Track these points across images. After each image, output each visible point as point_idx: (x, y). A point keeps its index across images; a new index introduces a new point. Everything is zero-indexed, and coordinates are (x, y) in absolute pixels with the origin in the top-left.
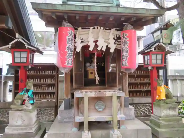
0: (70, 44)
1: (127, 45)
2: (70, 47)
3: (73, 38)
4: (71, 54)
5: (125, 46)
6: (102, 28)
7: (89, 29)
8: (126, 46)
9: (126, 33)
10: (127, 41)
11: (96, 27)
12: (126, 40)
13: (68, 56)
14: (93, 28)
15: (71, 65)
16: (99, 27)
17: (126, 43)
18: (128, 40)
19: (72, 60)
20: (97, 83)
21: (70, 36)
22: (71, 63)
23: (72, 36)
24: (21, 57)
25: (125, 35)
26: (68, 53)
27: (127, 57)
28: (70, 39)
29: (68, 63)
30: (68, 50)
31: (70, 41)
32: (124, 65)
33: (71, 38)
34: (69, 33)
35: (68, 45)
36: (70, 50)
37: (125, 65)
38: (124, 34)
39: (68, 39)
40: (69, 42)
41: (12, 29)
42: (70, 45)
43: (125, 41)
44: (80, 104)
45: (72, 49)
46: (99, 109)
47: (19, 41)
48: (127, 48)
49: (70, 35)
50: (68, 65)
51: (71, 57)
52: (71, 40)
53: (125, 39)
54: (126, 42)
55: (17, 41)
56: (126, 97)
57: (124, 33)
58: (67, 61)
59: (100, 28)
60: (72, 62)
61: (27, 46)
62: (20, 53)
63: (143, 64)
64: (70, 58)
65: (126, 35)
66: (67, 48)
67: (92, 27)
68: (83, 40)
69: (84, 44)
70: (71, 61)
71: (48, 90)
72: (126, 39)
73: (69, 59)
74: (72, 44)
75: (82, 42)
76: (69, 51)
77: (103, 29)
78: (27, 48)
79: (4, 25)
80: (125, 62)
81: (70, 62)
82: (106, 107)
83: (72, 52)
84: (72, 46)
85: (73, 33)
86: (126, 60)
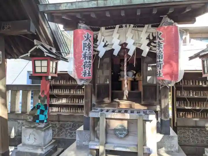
0: (86, 50)
1: (162, 48)
2: (87, 54)
3: (90, 43)
4: (88, 63)
5: (159, 49)
6: (132, 25)
7: (114, 28)
9: (160, 31)
11: (124, 25)
13: (84, 65)
14: (120, 27)
15: (89, 75)
16: (128, 25)
17: (160, 45)
18: (162, 41)
19: (90, 70)
21: (86, 41)
22: (89, 73)
24: (41, 66)
26: (85, 61)
27: (162, 64)
28: (86, 44)
29: (85, 74)
30: (84, 59)
31: (86, 47)
32: (158, 75)
33: (88, 43)
34: (85, 37)
35: (84, 52)
36: (87, 58)
37: (160, 76)
38: (158, 32)
39: (84, 44)
40: (86, 48)
41: (35, 34)
42: (87, 51)
43: (159, 41)
45: (89, 56)
46: (120, 135)
47: (38, 48)
48: (162, 52)
49: (86, 39)
50: (85, 76)
51: (88, 66)
52: (88, 45)
54: (161, 43)
55: (36, 48)
58: (84, 71)
59: (130, 25)
60: (90, 72)
61: (46, 54)
62: (40, 61)
65: (160, 34)
66: (83, 56)
68: (107, 44)
69: (108, 48)
70: (89, 71)
71: (78, 103)
72: (160, 39)
74: (89, 51)
75: (105, 46)
76: (85, 59)
77: (133, 27)
78: (46, 55)
79: (26, 31)
80: (160, 71)
81: (87, 72)
82: (130, 134)
83: (90, 60)
84: (90, 52)
85: (90, 37)
86: (160, 69)
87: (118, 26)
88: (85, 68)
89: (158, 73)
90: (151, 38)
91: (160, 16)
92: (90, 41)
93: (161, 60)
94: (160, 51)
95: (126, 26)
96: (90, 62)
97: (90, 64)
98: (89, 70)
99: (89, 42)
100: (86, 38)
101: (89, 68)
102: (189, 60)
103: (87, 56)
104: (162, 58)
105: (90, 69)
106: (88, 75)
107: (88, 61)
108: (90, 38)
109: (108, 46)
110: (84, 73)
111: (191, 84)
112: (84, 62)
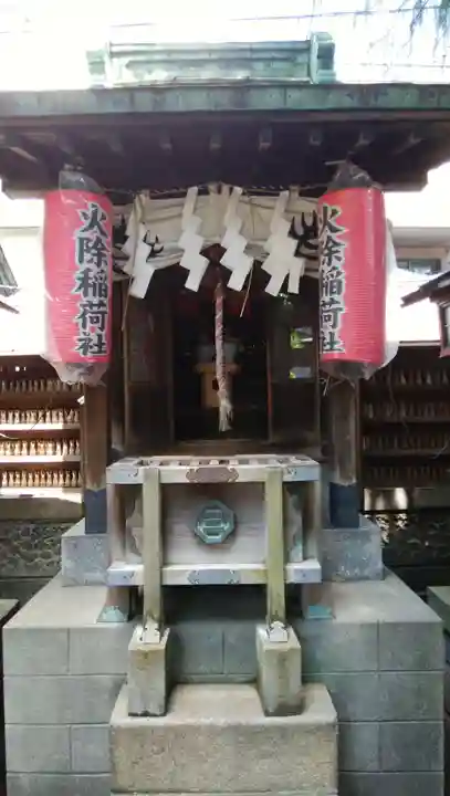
0: (91, 261)
1: (339, 259)
2: (91, 274)
3: (104, 240)
4: (95, 309)
6: (238, 190)
7: (184, 195)
8: (335, 262)
9: (331, 204)
10: (338, 241)
11: (212, 187)
12: (334, 236)
13: (83, 315)
14: (200, 193)
15: (100, 352)
16: (225, 188)
17: (333, 249)
18: (339, 237)
19: (103, 333)
20: (224, 425)
21: (90, 232)
22: (100, 345)
23: (100, 228)
25: (329, 213)
26: (84, 300)
27: (341, 309)
28: (89, 240)
29: (86, 347)
30: (81, 292)
31: (88, 251)
32: (328, 347)
33: (94, 239)
34: (86, 217)
35: (85, 266)
36: (90, 290)
37: (331, 349)
38: (325, 209)
39: (81, 240)
40: (87, 256)
42: (92, 266)
43: (329, 238)
44: (131, 515)
45: (100, 285)
46: (209, 534)
48: (339, 273)
49: (87, 223)
50: (85, 353)
51: (98, 319)
52: (95, 247)
53: (329, 233)
54: (336, 244)
56: (347, 484)
57: (326, 205)
58: (82, 336)
59: (231, 190)
60: (104, 341)
63: (438, 344)
64: (92, 322)
65: (334, 212)
66: (79, 283)
67: (195, 189)
68: (157, 247)
69: (163, 262)
70: (100, 336)
72: (334, 230)
73: (87, 330)
74: (98, 265)
75: (153, 254)
76: (86, 294)
77: (244, 194)
80: (332, 334)
81: (95, 340)
82: (242, 529)
83: (102, 298)
84: (102, 271)
85: (103, 218)
86: (334, 326)
87: (193, 191)
88: (84, 326)
89: (328, 340)
90: (300, 231)
91: (327, 163)
92: (102, 233)
93: (336, 297)
94: (334, 268)
95: (219, 191)
96: (101, 304)
97: (103, 313)
98: (99, 332)
99: (98, 234)
100: (89, 221)
101: (100, 325)
102: (403, 306)
103: (90, 282)
104: (339, 292)
105: (102, 329)
106: (96, 349)
107: (96, 301)
108: (101, 223)
109: (162, 253)
110: (80, 344)
111: (403, 381)
112: (84, 306)
